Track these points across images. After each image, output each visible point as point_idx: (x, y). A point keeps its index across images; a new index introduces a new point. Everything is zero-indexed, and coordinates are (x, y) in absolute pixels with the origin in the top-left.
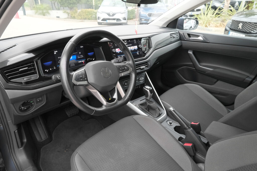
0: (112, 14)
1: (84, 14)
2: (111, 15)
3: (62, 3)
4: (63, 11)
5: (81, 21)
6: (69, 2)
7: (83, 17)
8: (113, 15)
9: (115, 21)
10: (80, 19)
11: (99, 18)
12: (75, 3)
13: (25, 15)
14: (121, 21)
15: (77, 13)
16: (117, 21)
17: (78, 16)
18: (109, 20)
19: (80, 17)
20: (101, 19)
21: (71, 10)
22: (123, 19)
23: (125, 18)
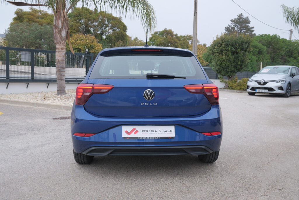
0: (263, 82)
1: (245, 83)
2: (262, 83)
4: (221, 80)
5: (239, 92)
6: (227, 70)
7: (242, 87)
8: (265, 83)
10: (239, 90)
11: (248, 87)
12: (234, 72)
14: (275, 91)
15: (236, 83)
16: (268, 91)
17: (236, 86)
18: (259, 90)
19: (238, 88)
20: (250, 88)
21: (230, 80)
22: (279, 89)
23: (281, 88)
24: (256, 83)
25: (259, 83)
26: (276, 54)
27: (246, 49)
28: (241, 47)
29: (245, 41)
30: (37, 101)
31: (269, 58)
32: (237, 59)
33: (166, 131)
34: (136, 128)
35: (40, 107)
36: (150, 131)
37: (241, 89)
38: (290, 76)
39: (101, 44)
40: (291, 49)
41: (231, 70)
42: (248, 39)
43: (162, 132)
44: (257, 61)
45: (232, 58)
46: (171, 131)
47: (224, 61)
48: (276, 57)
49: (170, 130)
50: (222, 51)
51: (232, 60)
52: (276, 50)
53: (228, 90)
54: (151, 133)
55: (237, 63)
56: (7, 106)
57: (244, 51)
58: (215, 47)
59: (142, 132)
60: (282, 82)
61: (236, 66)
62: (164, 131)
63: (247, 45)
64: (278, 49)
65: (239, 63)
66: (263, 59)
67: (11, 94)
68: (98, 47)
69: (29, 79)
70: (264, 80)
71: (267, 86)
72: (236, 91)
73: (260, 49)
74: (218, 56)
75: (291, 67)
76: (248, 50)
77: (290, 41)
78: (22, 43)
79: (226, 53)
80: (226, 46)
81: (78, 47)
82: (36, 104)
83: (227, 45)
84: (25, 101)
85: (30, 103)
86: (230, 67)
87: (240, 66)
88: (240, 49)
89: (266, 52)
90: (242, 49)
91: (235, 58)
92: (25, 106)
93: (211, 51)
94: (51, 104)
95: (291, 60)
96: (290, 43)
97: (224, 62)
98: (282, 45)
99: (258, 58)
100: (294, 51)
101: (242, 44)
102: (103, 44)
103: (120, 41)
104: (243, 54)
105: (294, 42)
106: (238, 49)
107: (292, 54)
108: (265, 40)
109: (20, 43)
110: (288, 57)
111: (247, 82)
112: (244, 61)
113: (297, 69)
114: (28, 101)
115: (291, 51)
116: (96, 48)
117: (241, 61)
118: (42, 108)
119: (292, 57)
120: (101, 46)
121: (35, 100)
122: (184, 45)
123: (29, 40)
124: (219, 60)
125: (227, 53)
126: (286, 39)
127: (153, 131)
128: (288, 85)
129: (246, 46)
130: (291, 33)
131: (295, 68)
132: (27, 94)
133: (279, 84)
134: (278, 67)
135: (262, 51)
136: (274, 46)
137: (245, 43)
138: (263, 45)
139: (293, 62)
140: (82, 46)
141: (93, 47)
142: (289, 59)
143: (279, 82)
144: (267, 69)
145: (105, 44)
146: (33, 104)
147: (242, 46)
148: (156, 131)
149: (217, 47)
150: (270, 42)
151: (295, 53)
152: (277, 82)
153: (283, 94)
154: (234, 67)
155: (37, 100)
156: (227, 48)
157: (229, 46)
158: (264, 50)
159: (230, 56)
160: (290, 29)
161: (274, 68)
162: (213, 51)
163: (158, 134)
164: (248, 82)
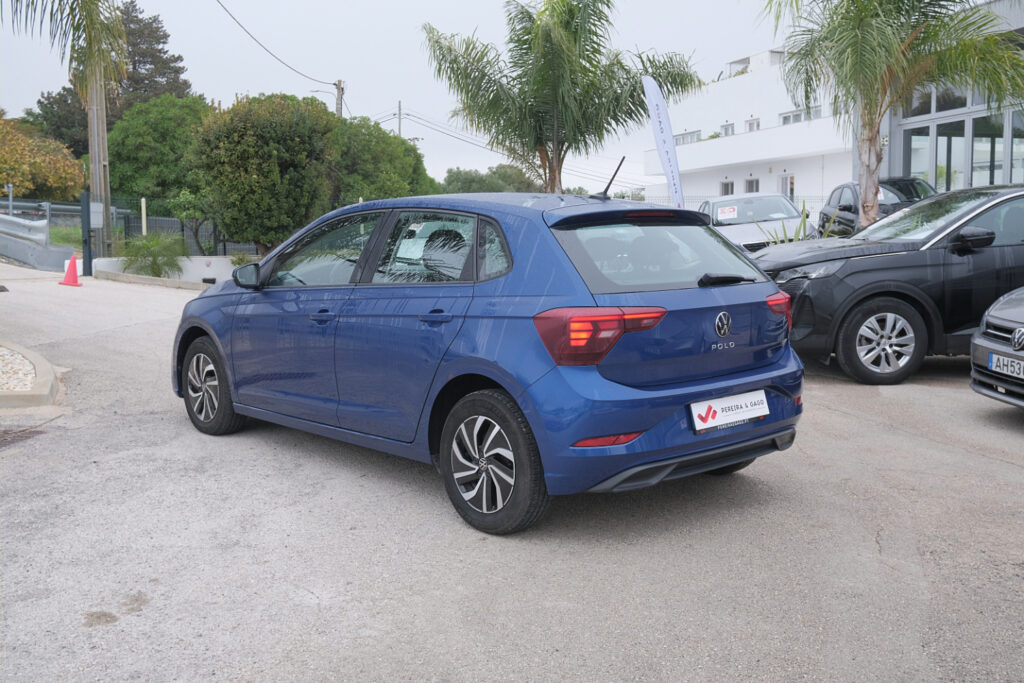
3: (233, 229)
12: (284, 228)
13: (90, 274)
27: (322, 154)
28: (307, 145)
32: (298, 186)
33: (754, 404)
34: (712, 405)
40: (352, 147)
41: (279, 222)
45: (282, 183)
46: (762, 402)
47: (253, 192)
50: (244, 157)
51: (282, 188)
55: (296, 200)
57: (315, 161)
59: (723, 412)
61: (293, 211)
74: (231, 176)
76: (328, 157)
79: (260, 164)
80: (260, 142)
83: (263, 139)
86: (275, 213)
87: (306, 210)
88: (306, 153)
90: (311, 155)
91: (289, 184)
95: (355, 182)
97: (251, 196)
100: (360, 154)
101: (310, 138)
104: (314, 170)
106: (299, 152)
107: (354, 164)
110: (345, 172)
112: (319, 192)
117: (309, 192)
119: (355, 171)
124: (233, 188)
125: (264, 165)
129: (322, 144)
130: (339, 92)
137: (318, 134)
142: (350, 180)
147: (309, 144)
149: (227, 145)
151: (366, 161)
154: (287, 214)
156: (266, 149)
157: (272, 144)
159: (276, 175)
160: (335, 81)
162: (208, 156)
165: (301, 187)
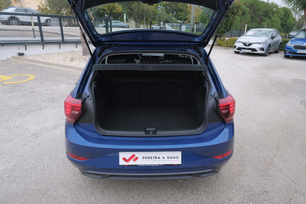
0: (248, 43)
1: (231, 42)
2: (247, 45)
5: (226, 49)
7: (229, 45)
8: (250, 45)
9: (250, 51)
10: (226, 47)
11: (235, 47)
12: (224, 32)
14: (257, 51)
15: (224, 41)
16: (252, 51)
17: (224, 43)
18: (244, 50)
19: (226, 45)
20: (237, 48)
21: (220, 38)
22: (261, 50)
23: (262, 49)
24: (242, 44)
25: (245, 44)
26: (255, 14)
27: (236, 13)
28: (232, 11)
29: (236, 6)
30: (66, 63)
31: (250, 17)
33: (171, 158)
34: (135, 154)
35: (68, 69)
36: (153, 158)
37: (228, 46)
38: (271, 38)
39: (121, 6)
40: (268, 10)
42: (239, 4)
43: (166, 158)
44: (240, 20)
46: (177, 158)
48: (255, 17)
49: (175, 157)
52: (256, 11)
53: (218, 47)
54: (153, 159)
55: (227, 25)
56: (42, 67)
57: (233, 15)
58: (211, 11)
59: (143, 158)
60: (264, 44)
61: (226, 28)
62: (168, 158)
63: (237, 9)
64: (258, 10)
65: (229, 25)
66: (245, 19)
67: (47, 54)
68: (119, 9)
69: (60, 41)
70: (249, 42)
71: (251, 47)
72: (223, 48)
73: (244, 11)
75: (272, 30)
76: (237, 14)
77: (267, 3)
78: (60, 5)
81: (103, 8)
82: (65, 66)
84: (56, 62)
85: (60, 65)
87: (229, 28)
88: (231, 13)
89: (248, 13)
90: (232, 14)
92: (56, 67)
93: (207, 15)
94: (76, 66)
95: (266, 19)
96: (267, 5)
98: (261, 7)
99: (242, 18)
100: (269, 12)
101: (233, 9)
102: (123, 5)
103: (135, 3)
104: (233, 17)
105: (271, 5)
106: (229, 13)
107: (267, 14)
108: (249, 3)
109: (59, 5)
110: (264, 17)
111: (234, 43)
112: (233, 23)
113: (276, 32)
114: (58, 63)
115: (267, 11)
116: (117, 9)
117: (230, 23)
118: (69, 69)
119: (267, 16)
120: (121, 7)
121: (64, 62)
122: (184, 6)
123: (65, 2)
126: (265, 2)
127: (156, 158)
128: (268, 46)
129: (236, 11)
131: (275, 31)
132: (60, 53)
133: (261, 46)
134: (261, 30)
135: (245, 12)
136: (255, 8)
137: (235, 8)
138: (247, 7)
139: (268, 21)
140: (107, 7)
141: (115, 8)
142: (265, 19)
143: (262, 44)
144: (252, 32)
145: (124, 5)
146: (62, 66)
148: (159, 158)
150: (252, 4)
151: (271, 14)
152: (260, 44)
153: (264, 54)
154: (224, 29)
155: (65, 61)
158: (247, 12)
161: (258, 30)
162: (208, 15)
163: (162, 160)
164: (236, 43)
165: (228, 22)
